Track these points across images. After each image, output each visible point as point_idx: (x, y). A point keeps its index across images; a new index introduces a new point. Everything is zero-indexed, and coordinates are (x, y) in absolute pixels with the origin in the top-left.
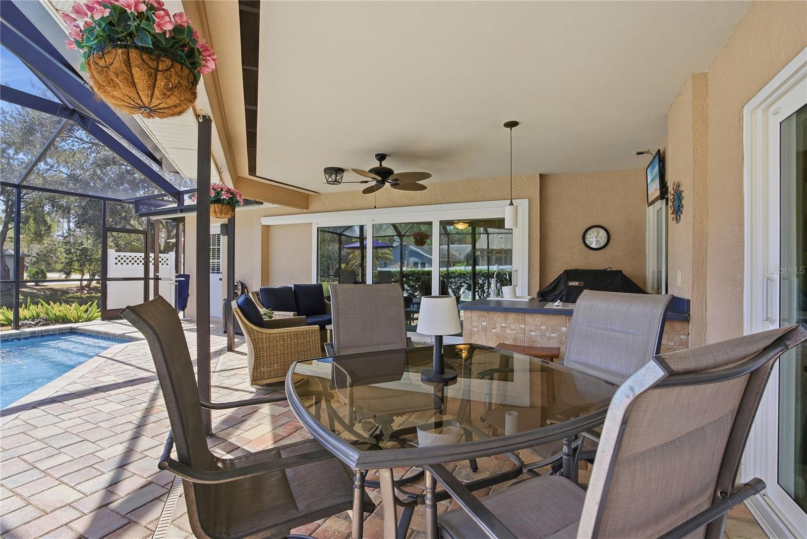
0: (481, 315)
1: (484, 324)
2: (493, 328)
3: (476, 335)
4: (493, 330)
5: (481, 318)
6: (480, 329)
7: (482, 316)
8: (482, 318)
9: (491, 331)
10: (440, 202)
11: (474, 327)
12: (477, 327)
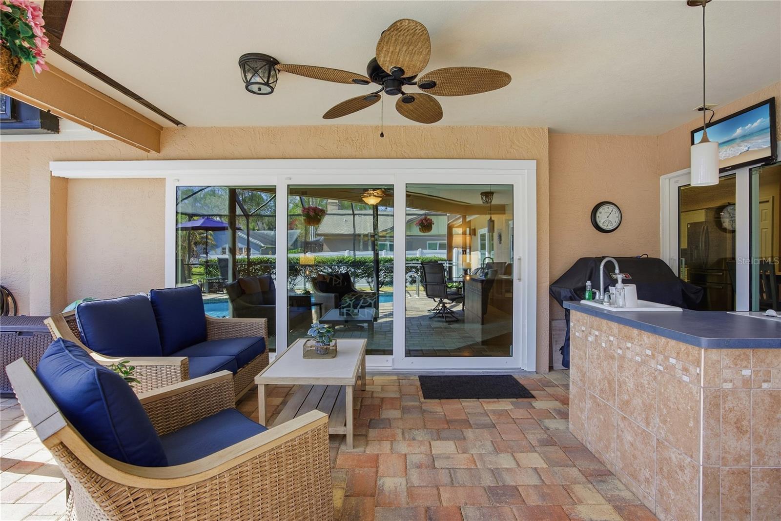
0: (739, 356)
1: (746, 372)
2: (765, 381)
3: (729, 398)
4: (765, 385)
5: (739, 362)
6: (739, 384)
7: (742, 357)
8: (742, 360)
9: (760, 387)
10: (406, 156)
11: (725, 381)
12: (731, 381)
